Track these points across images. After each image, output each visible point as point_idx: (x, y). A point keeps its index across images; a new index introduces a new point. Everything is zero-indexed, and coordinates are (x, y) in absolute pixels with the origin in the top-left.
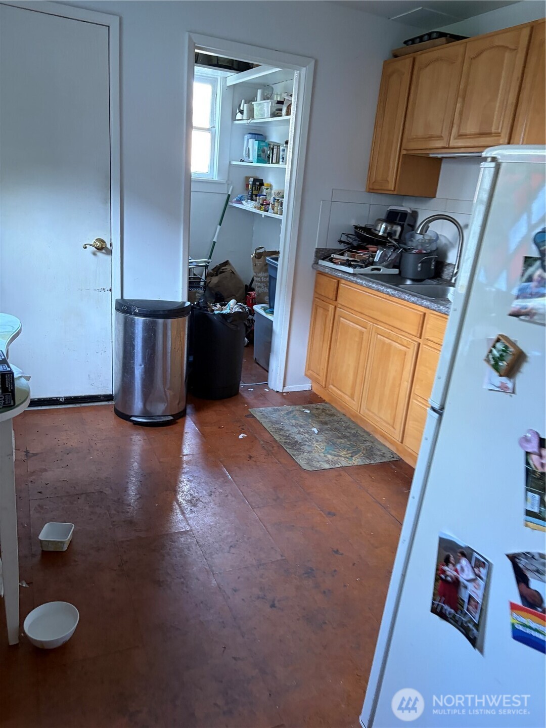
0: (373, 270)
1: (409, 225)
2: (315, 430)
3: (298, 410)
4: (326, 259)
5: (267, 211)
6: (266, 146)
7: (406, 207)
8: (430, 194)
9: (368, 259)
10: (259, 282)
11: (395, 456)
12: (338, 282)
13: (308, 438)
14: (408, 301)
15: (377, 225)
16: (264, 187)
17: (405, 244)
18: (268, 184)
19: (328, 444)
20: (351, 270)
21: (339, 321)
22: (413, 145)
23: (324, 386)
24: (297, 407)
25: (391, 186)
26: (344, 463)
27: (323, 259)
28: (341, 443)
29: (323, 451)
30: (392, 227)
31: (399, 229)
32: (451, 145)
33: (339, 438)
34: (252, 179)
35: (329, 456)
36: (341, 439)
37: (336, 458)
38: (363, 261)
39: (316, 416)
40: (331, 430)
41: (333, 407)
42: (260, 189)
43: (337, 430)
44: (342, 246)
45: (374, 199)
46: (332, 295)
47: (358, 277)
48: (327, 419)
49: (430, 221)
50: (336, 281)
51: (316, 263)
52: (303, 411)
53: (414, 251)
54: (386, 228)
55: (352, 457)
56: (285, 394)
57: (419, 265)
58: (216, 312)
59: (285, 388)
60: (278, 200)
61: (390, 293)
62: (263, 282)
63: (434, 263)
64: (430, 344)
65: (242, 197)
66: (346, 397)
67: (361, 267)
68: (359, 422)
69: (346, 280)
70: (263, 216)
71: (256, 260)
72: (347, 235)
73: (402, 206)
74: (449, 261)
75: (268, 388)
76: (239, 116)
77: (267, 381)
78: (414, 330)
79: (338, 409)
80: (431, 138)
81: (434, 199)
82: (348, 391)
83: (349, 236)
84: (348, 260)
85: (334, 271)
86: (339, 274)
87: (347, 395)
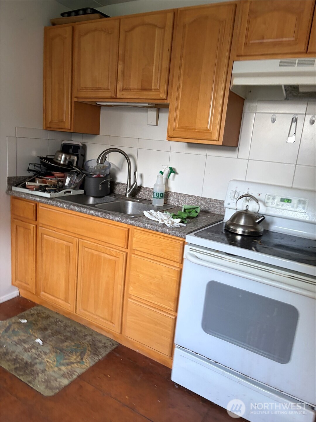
0: (65, 193)
1: (82, 155)
2: (39, 341)
3: (14, 323)
4: (20, 186)
7: (76, 141)
8: (94, 131)
9: (58, 183)
11: (114, 343)
12: (36, 205)
13: (36, 354)
14: (112, 220)
15: (58, 156)
17: (86, 171)
19: (56, 352)
20: (47, 195)
21: (42, 239)
22: (83, 95)
23: (34, 293)
24: (13, 320)
25: (68, 125)
26: (79, 370)
27: (16, 186)
28: (67, 347)
29: (55, 363)
30: (70, 157)
31: (76, 158)
32: (118, 96)
33: (63, 341)
35: (63, 368)
36: (66, 341)
37: (69, 367)
38: (55, 186)
39: (34, 324)
40: (53, 335)
41: (45, 308)
43: (58, 332)
44: (31, 174)
45: (50, 135)
46: (31, 216)
47: (57, 201)
48: (45, 322)
49: (107, 153)
50: (33, 204)
51: (10, 189)
52: (20, 323)
53: (94, 176)
54: (65, 159)
55: (82, 359)
57: (100, 186)
61: (94, 214)
63: (109, 184)
64: (136, 252)
66: (60, 301)
67: (55, 191)
68: (73, 318)
69: (42, 202)
72: (35, 165)
73: (72, 140)
74: (118, 181)
78: (121, 243)
79: (51, 309)
80: (98, 90)
81: (98, 135)
82: (62, 295)
83: (36, 165)
84: (41, 186)
85: (32, 196)
86: (37, 199)
87: (60, 299)
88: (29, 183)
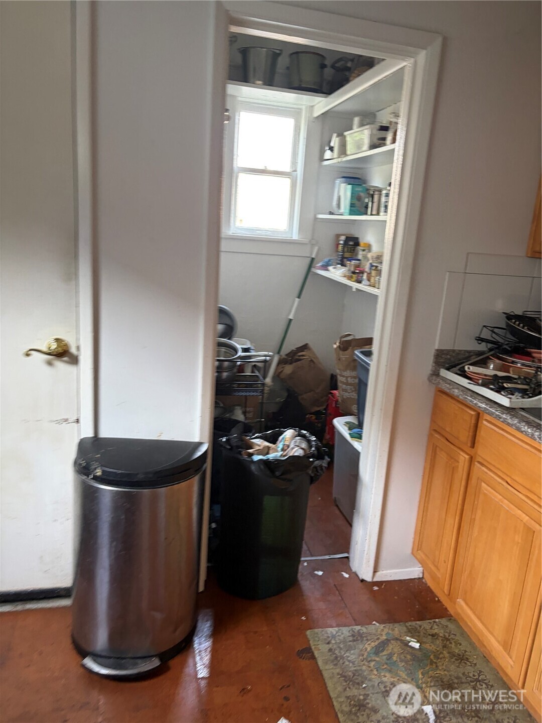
3: (397, 639)
4: (454, 369)
5: (360, 282)
6: (362, 192)
10: (344, 383)
12: (478, 416)
16: (359, 248)
18: (365, 243)
20: (503, 399)
21: (478, 488)
23: (446, 591)
24: (398, 629)
27: (448, 369)
34: (343, 238)
38: (527, 380)
39: (432, 663)
41: (463, 633)
42: (354, 250)
44: (483, 347)
46: (464, 436)
48: (454, 669)
50: (473, 413)
51: (436, 374)
52: (406, 644)
56: (376, 588)
58: (256, 458)
59: (378, 574)
60: (377, 267)
62: (350, 384)
65: (329, 261)
66: (493, 640)
67: (525, 393)
69: (491, 414)
70: (354, 290)
71: (341, 352)
72: (493, 330)
75: (349, 570)
76: (328, 154)
77: (348, 552)
83: (496, 330)
84: (496, 375)
85: (471, 397)
86: (480, 404)
87: (494, 636)
88: (471, 367)
